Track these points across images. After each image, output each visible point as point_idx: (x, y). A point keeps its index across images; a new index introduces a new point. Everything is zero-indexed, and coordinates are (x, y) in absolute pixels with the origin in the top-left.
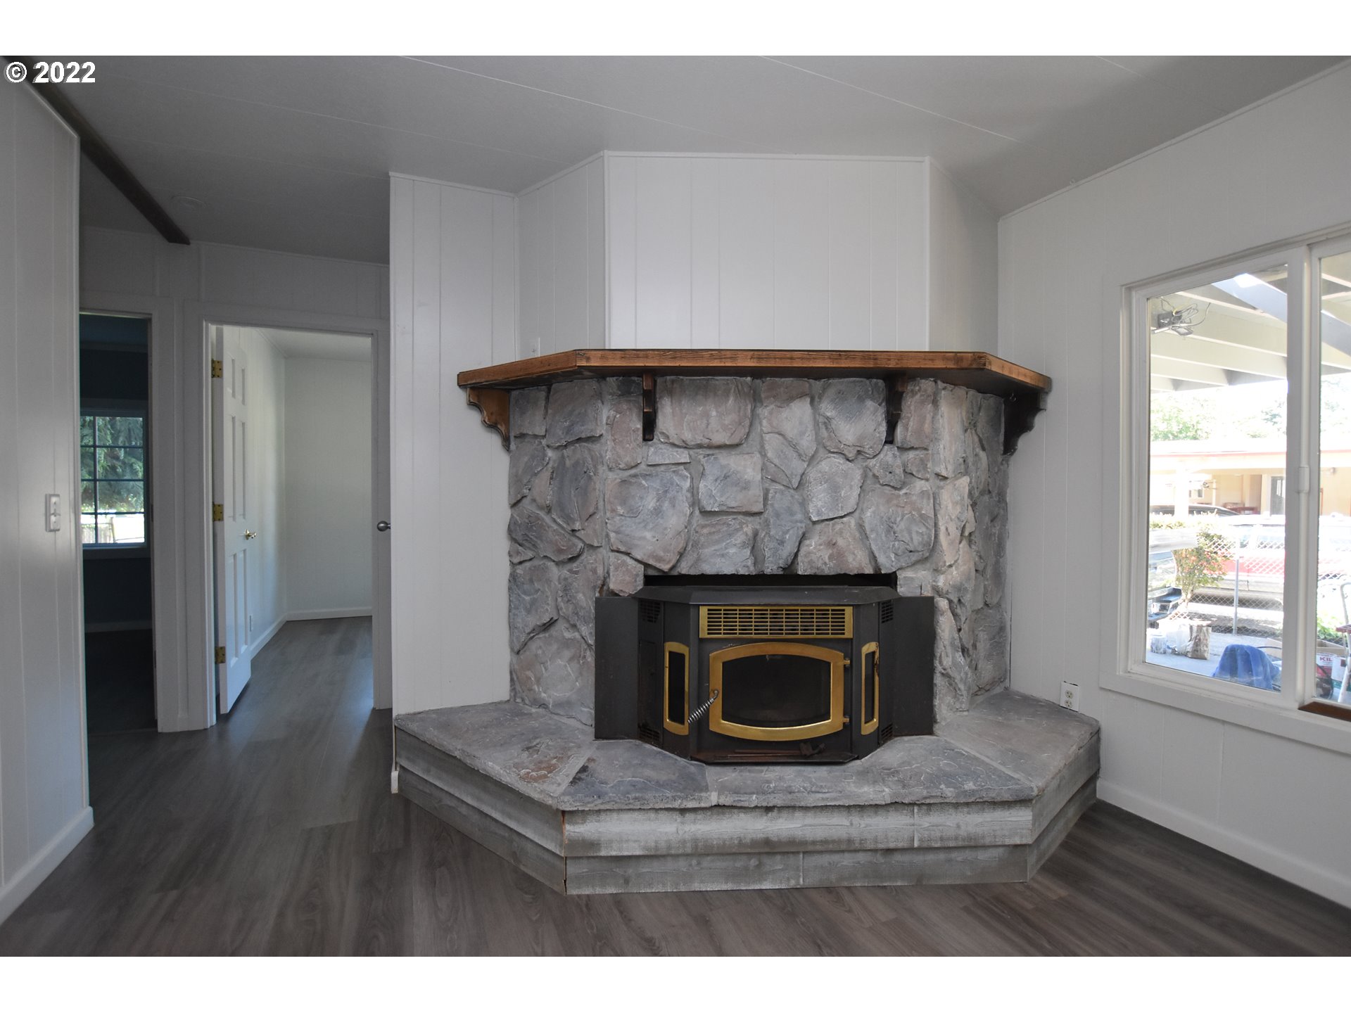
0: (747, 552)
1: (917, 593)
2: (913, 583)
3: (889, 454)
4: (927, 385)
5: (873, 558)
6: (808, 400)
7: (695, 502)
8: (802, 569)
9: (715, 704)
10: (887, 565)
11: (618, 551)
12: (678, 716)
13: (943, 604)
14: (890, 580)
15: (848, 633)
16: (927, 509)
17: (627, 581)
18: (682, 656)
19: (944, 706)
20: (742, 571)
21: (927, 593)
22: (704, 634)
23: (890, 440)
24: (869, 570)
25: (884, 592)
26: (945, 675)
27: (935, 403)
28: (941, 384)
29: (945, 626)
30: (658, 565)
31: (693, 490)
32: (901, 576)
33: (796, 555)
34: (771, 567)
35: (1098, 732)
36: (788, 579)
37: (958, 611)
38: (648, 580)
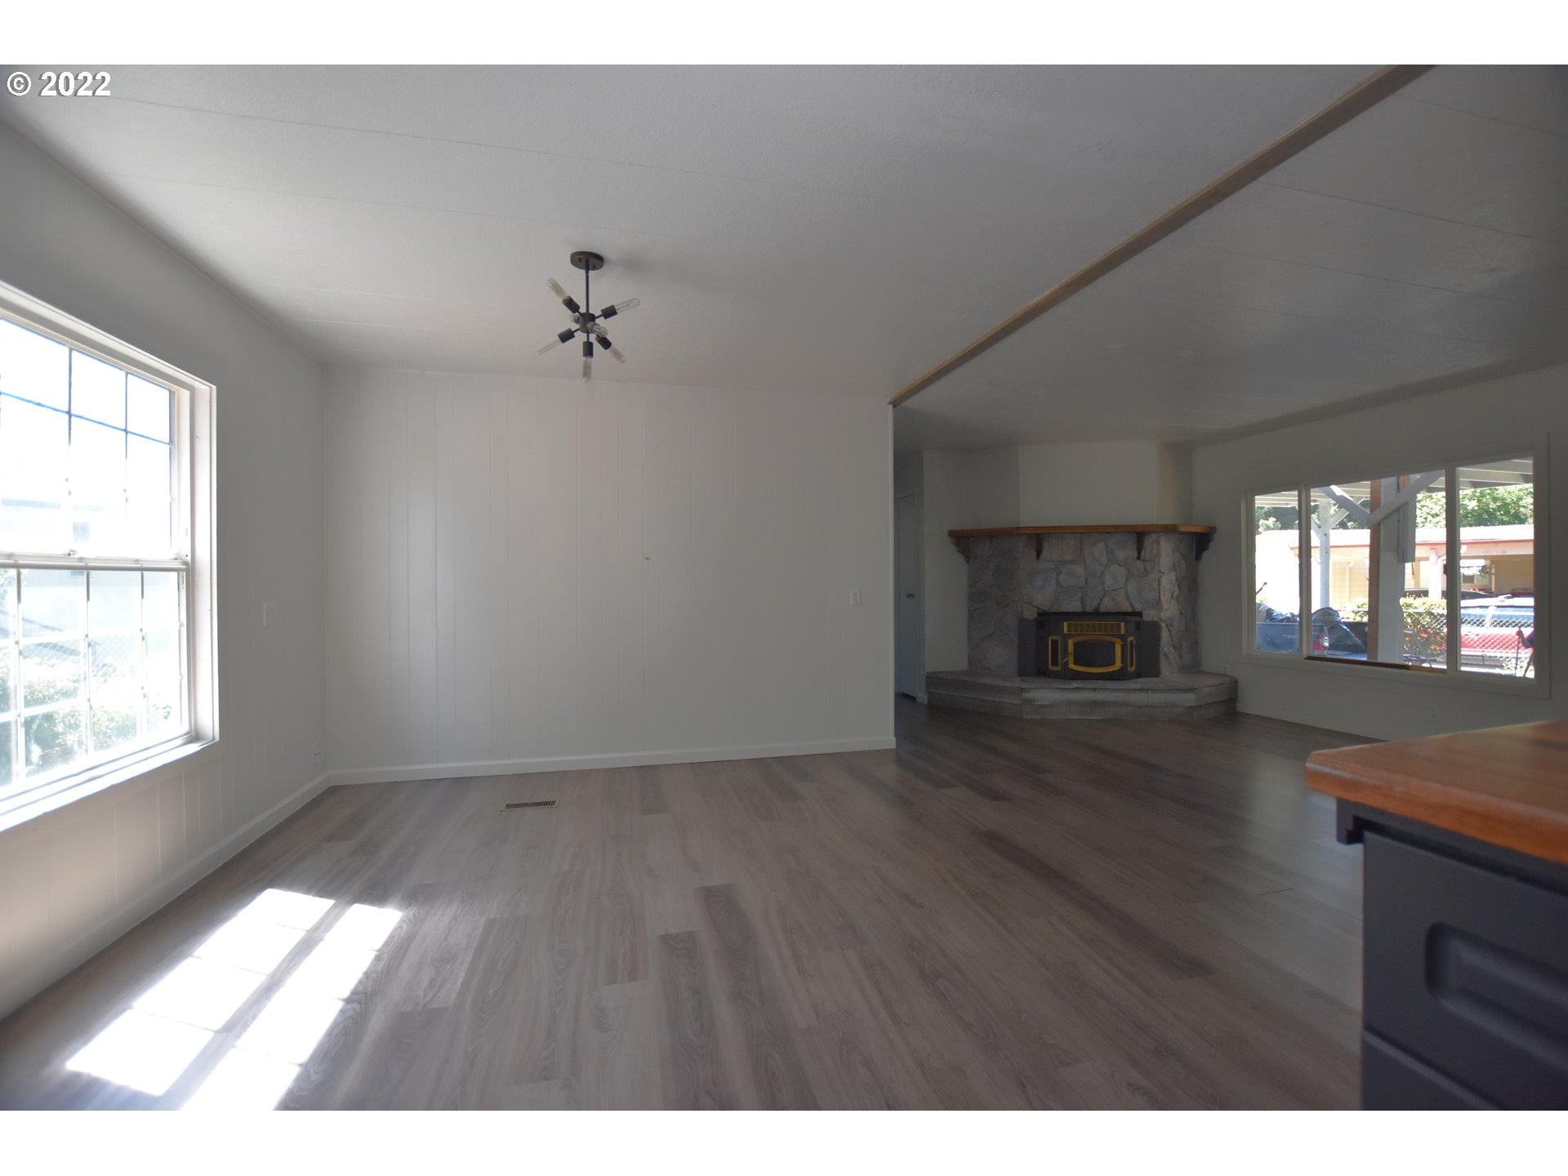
0: (1079, 603)
1: (1151, 619)
2: (1149, 615)
3: (1139, 564)
4: (1154, 536)
5: (1132, 605)
6: (1103, 542)
7: (1058, 583)
8: (1102, 610)
9: (1071, 659)
10: (1138, 607)
11: (1027, 603)
12: (1055, 663)
13: (1163, 625)
14: (1140, 614)
15: (1123, 632)
16: (1156, 586)
17: (1030, 614)
18: (1057, 641)
19: (1165, 669)
20: (1077, 611)
21: (1156, 619)
22: (1065, 631)
23: (1139, 558)
24: (1130, 610)
25: (1137, 618)
26: (1165, 655)
27: (1158, 543)
28: (1161, 534)
29: (1165, 634)
30: (1043, 608)
31: (1057, 579)
32: (1144, 613)
33: (1099, 604)
34: (1089, 609)
35: (1236, 682)
36: (1096, 614)
37: (1171, 629)
38: (1039, 614)
